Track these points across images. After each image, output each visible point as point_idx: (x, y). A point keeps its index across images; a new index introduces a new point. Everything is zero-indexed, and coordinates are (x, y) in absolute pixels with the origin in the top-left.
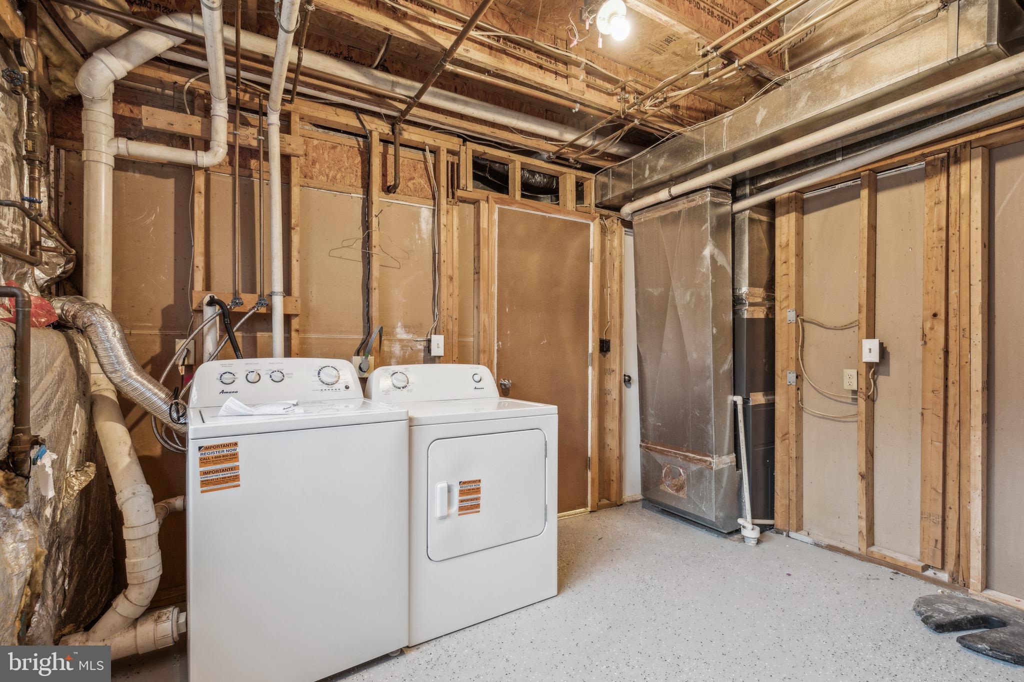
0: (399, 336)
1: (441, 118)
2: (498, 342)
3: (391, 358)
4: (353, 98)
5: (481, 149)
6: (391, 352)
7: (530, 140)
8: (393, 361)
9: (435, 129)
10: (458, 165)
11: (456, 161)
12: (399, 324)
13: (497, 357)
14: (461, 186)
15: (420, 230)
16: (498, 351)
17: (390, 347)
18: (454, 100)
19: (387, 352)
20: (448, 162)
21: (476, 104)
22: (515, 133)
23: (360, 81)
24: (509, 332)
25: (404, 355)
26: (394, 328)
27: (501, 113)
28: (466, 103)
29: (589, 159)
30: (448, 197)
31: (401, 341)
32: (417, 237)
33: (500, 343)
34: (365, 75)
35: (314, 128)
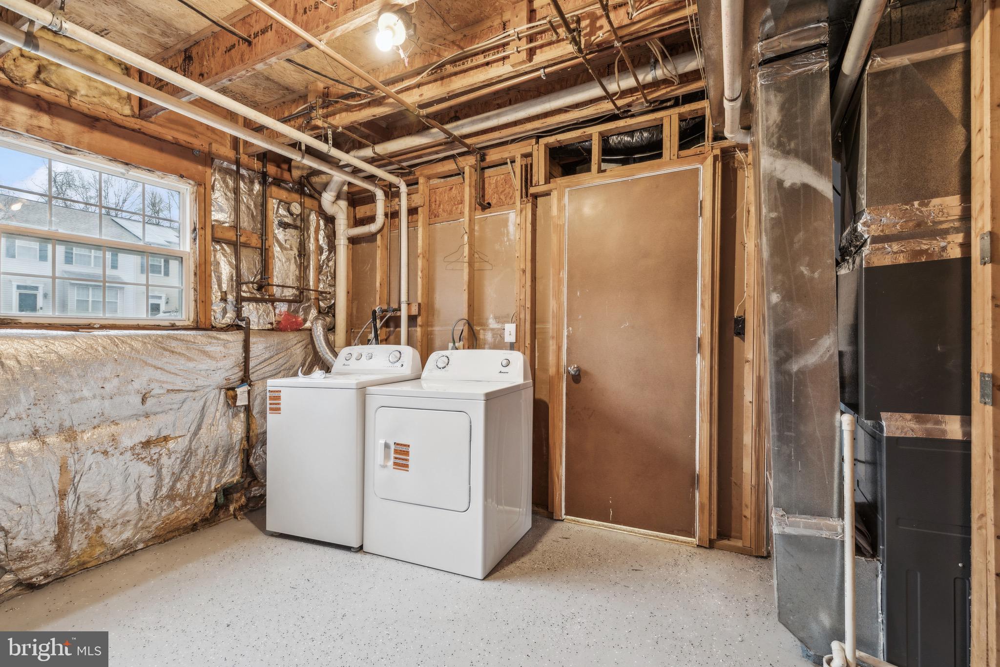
0: (492, 326)
1: (496, 135)
2: (568, 328)
3: (485, 344)
4: (437, 153)
5: (551, 140)
6: (485, 340)
7: (586, 110)
8: (487, 346)
9: (513, 141)
10: (531, 165)
11: (529, 162)
12: (491, 316)
13: (567, 343)
14: (534, 182)
15: (508, 233)
16: (568, 336)
17: (484, 335)
18: (488, 118)
19: (482, 339)
20: (522, 166)
21: (506, 111)
22: (569, 111)
23: (426, 142)
24: (580, 317)
25: (495, 342)
26: (487, 319)
27: (532, 106)
28: (498, 115)
29: (672, 91)
30: (522, 197)
31: (492, 330)
32: (506, 239)
33: (570, 329)
34: (426, 136)
35: (442, 180)
